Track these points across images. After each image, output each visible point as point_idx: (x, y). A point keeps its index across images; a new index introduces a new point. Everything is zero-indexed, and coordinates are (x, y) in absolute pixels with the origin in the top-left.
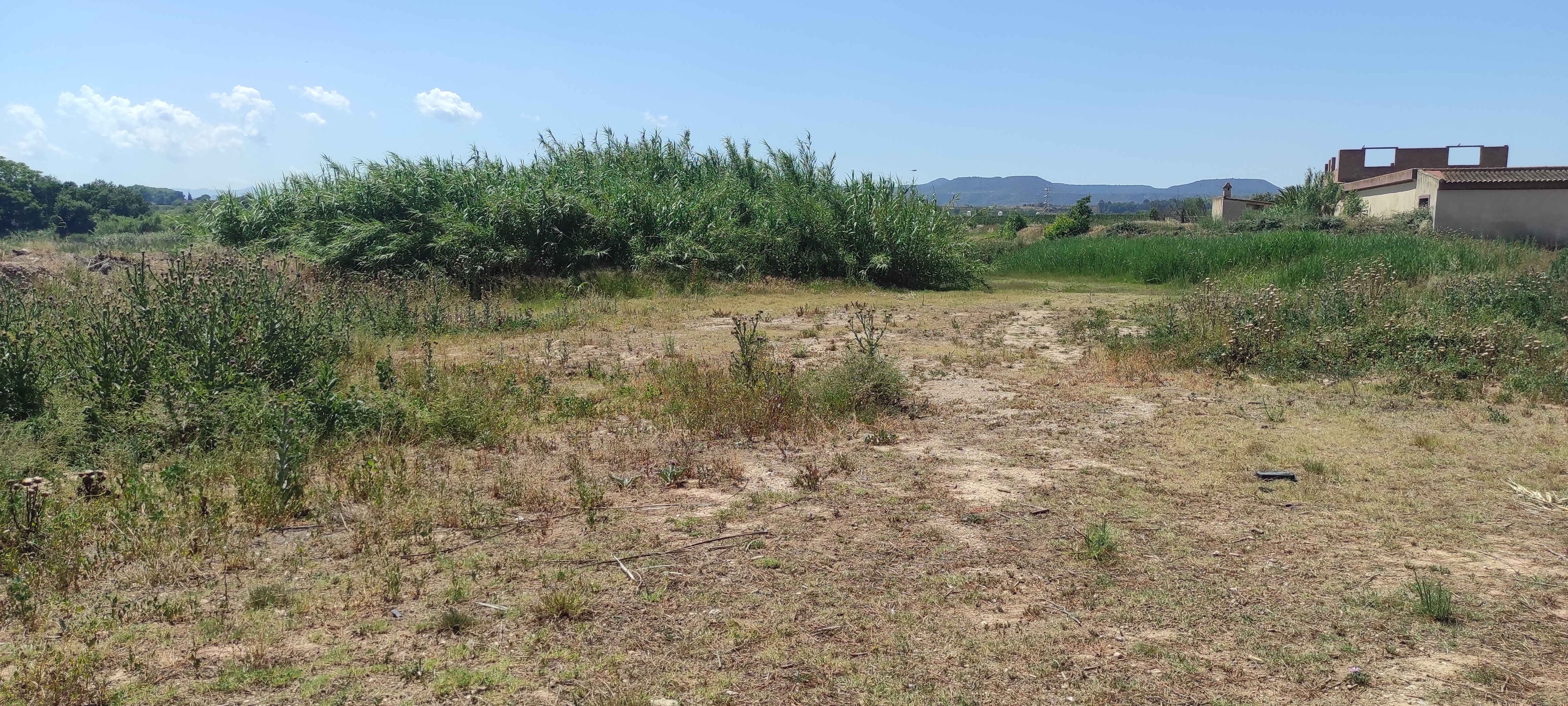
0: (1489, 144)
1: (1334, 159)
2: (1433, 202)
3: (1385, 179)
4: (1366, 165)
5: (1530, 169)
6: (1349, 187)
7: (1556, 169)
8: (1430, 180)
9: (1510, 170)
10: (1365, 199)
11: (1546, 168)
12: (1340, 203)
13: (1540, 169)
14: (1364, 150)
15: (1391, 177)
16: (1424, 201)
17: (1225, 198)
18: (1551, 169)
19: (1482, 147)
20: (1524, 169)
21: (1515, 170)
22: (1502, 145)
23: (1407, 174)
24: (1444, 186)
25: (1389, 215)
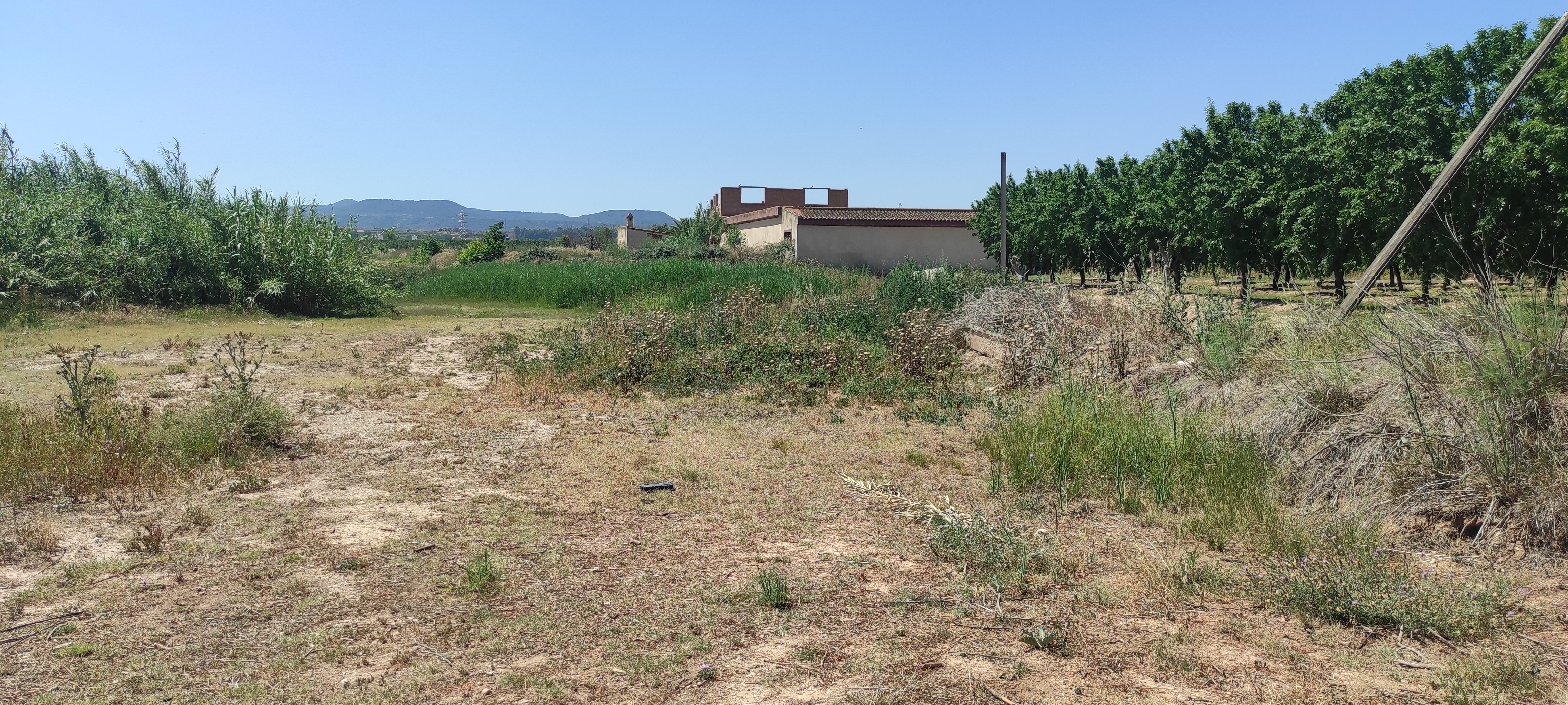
0: (833, 187)
1: (717, 195)
2: (794, 236)
3: (757, 215)
4: (743, 202)
5: (863, 209)
6: (730, 220)
7: (881, 210)
8: (792, 216)
9: (849, 209)
10: (743, 231)
11: (874, 209)
12: (724, 235)
13: (870, 209)
14: (740, 188)
15: (762, 213)
16: (788, 234)
17: (628, 227)
18: (877, 210)
19: (829, 189)
20: (859, 209)
21: (853, 209)
22: (843, 189)
23: (773, 211)
24: (802, 222)
25: (762, 246)
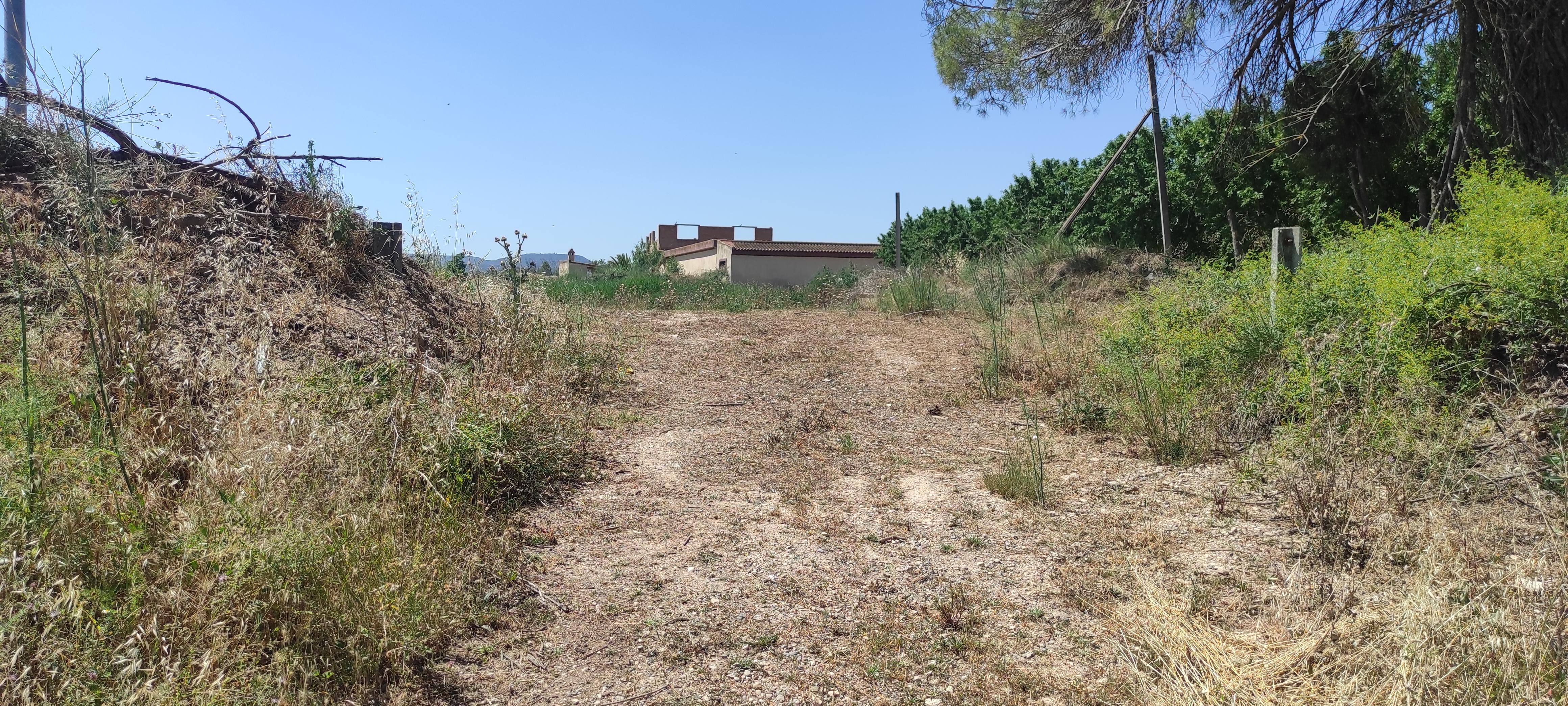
0: (760, 226)
1: (654, 232)
2: (729, 264)
3: (694, 248)
4: (679, 237)
5: (787, 243)
6: (668, 253)
7: (802, 243)
8: (726, 248)
9: (775, 243)
10: (681, 263)
11: (796, 243)
12: (662, 266)
13: (793, 243)
14: (676, 226)
15: (699, 246)
16: (722, 263)
17: (570, 262)
18: (799, 243)
19: (756, 228)
20: (784, 243)
21: (778, 243)
22: (768, 227)
23: (709, 244)
24: (735, 252)
25: (699, 273)
